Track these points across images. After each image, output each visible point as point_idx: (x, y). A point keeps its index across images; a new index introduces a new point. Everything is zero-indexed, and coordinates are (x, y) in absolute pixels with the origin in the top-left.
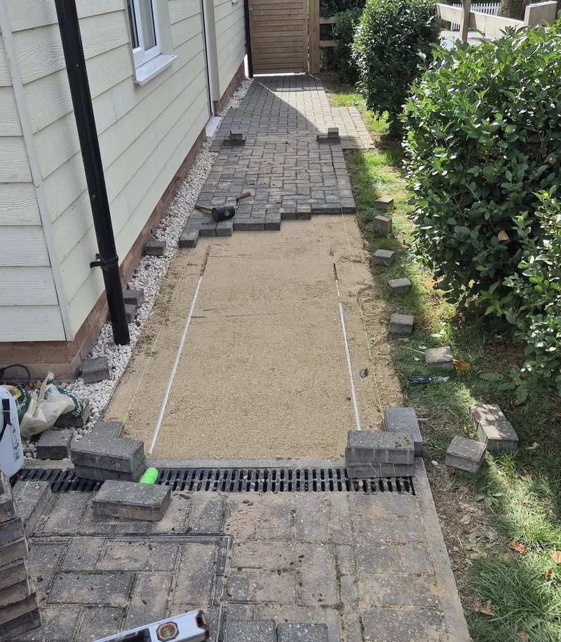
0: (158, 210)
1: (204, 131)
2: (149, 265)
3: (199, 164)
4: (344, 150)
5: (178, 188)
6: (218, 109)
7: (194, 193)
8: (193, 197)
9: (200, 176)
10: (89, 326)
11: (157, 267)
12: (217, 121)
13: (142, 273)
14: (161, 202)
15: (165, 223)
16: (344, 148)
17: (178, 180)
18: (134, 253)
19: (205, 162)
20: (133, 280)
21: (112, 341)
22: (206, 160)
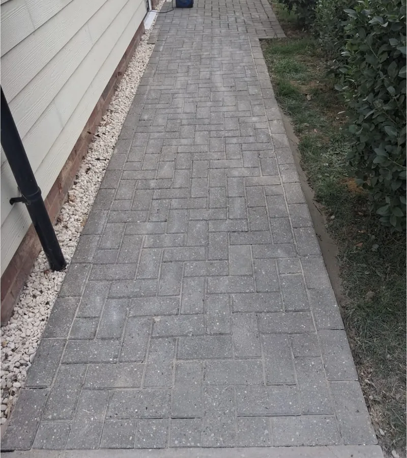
0: (99, 108)
1: (142, 25)
2: (89, 169)
3: (139, 56)
4: (260, 40)
5: (119, 82)
6: (154, 4)
7: (133, 86)
8: (132, 91)
9: (139, 69)
10: (21, 257)
11: (97, 171)
12: (153, 16)
13: (82, 178)
14: (102, 100)
15: (106, 120)
16: (260, 38)
17: (118, 75)
18: (73, 159)
19: (143, 54)
20: (74, 187)
21: (49, 267)
22: (144, 52)
